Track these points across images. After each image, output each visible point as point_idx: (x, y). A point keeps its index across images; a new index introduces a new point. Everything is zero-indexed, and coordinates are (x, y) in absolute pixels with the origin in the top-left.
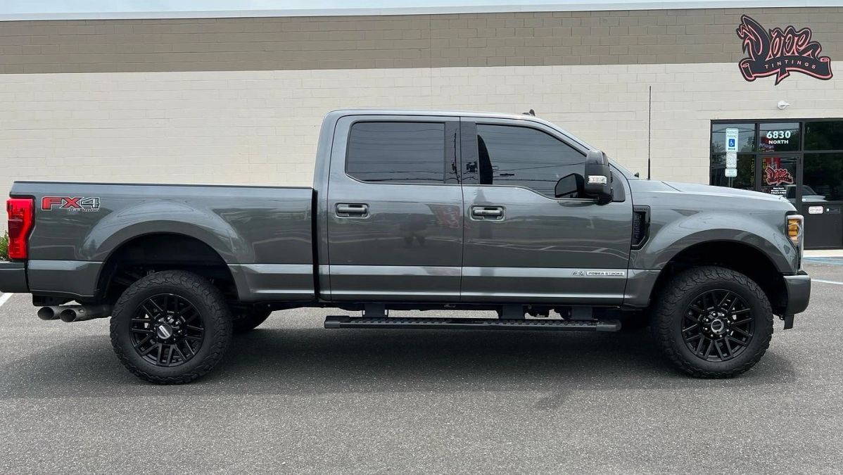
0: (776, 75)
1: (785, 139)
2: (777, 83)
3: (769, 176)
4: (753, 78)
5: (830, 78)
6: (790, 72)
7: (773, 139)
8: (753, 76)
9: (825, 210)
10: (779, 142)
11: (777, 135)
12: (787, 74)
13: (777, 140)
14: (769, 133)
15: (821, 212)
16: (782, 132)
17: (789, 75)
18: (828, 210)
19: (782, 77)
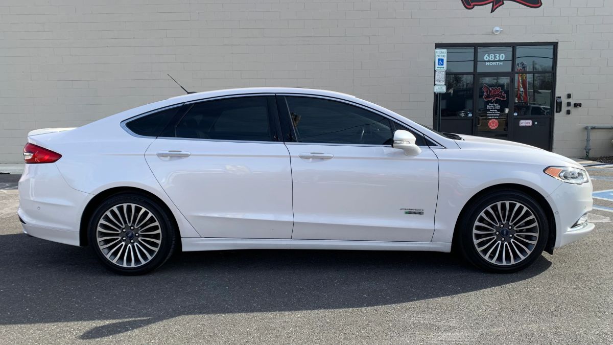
0: (491, 4)
1: (499, 61)
2: (492, 11)
3: (485, 93)
4: (472, 6)
5: (540, 6)
6: (504, 1)
7: (489, 61)
8: (472, 4)
9: (533, 123)
10: (494, 63)
11: (493, 57)
12: (502, 3)
13: (493, 61)
14: (486, 56)
15: (530, 125)
16: (498, 55)
17: (503, 4)
18: (536, 123)
19: (497, 5)
